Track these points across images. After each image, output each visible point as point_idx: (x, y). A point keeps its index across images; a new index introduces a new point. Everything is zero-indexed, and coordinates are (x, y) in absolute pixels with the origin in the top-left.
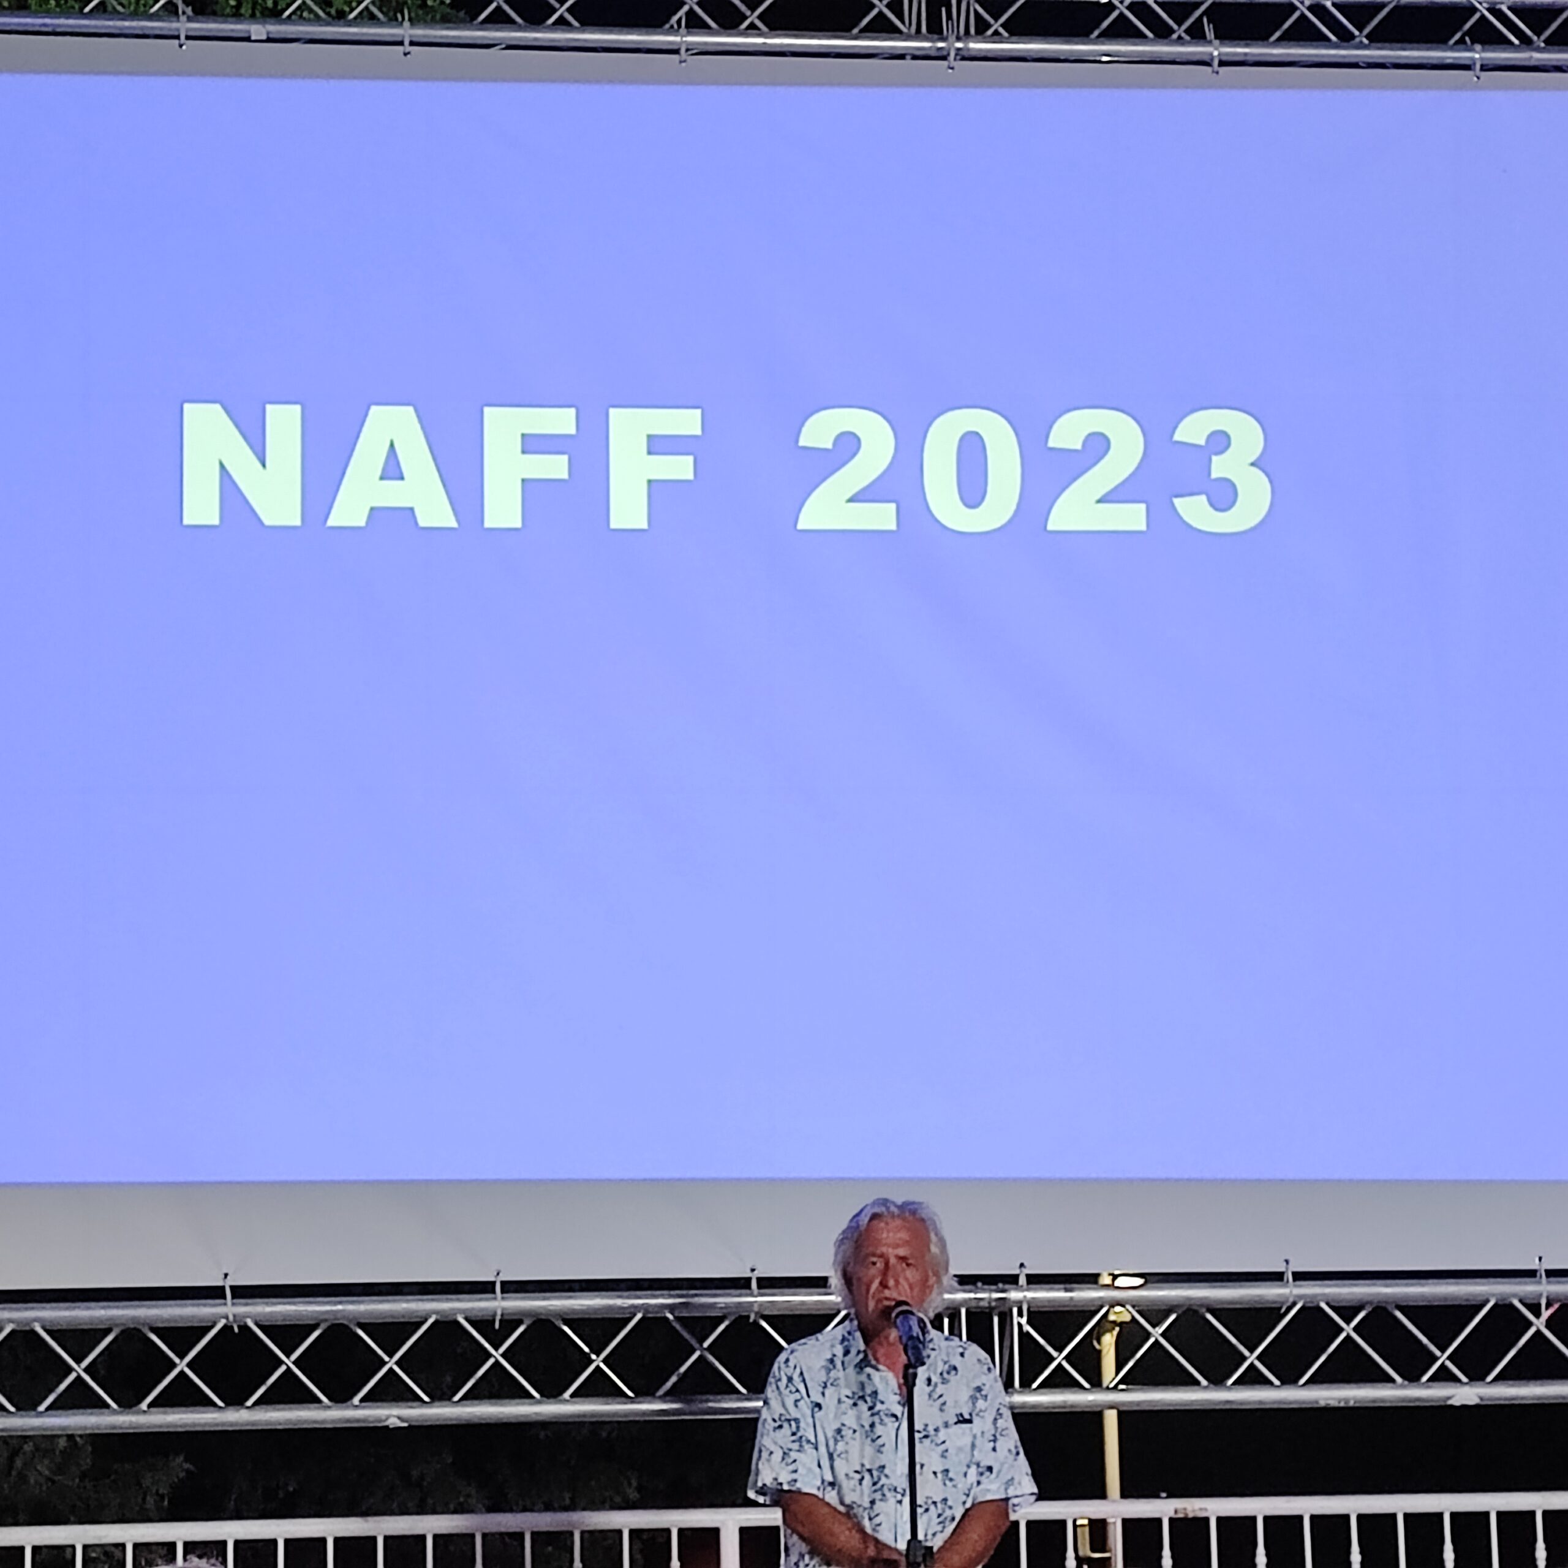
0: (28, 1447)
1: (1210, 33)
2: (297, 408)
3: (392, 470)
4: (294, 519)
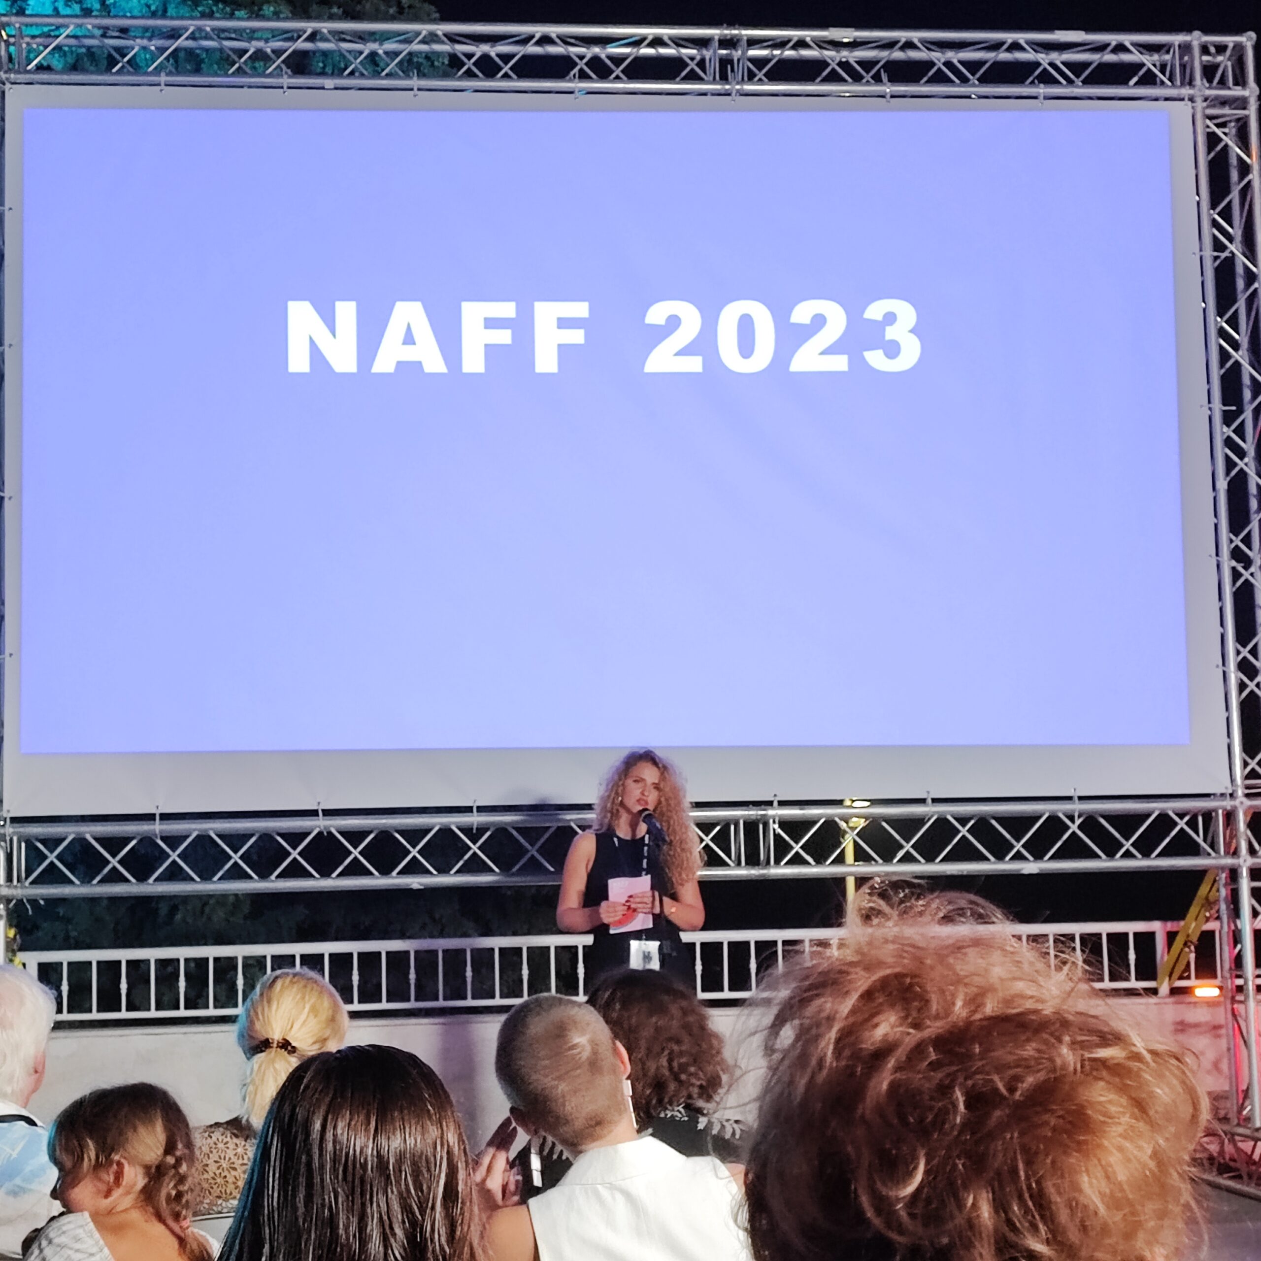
0: (212, 902)
1: (885, 79)
2: (354, 303)
3: (409, 339)
4: (352, 368)
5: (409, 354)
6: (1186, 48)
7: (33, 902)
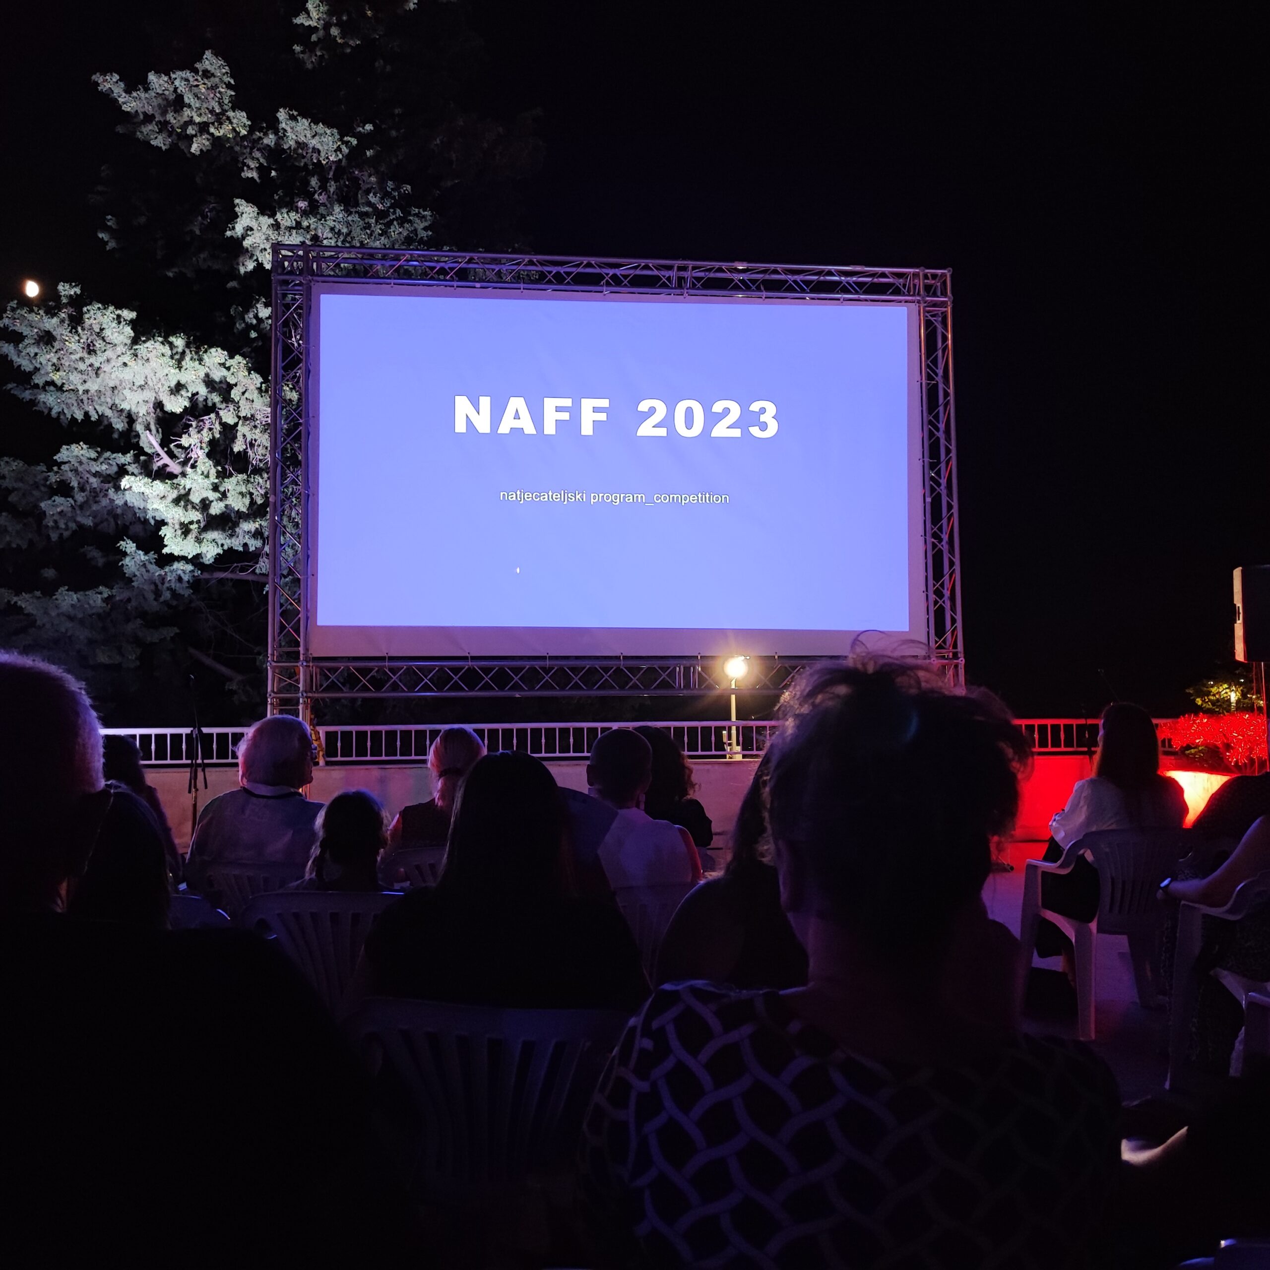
1: (762, 288)
2: (489, 398)
3: (517, 416)
4: (488, 430)
5: (517, 424)
6: (916, 275)
7: (323, 699)
